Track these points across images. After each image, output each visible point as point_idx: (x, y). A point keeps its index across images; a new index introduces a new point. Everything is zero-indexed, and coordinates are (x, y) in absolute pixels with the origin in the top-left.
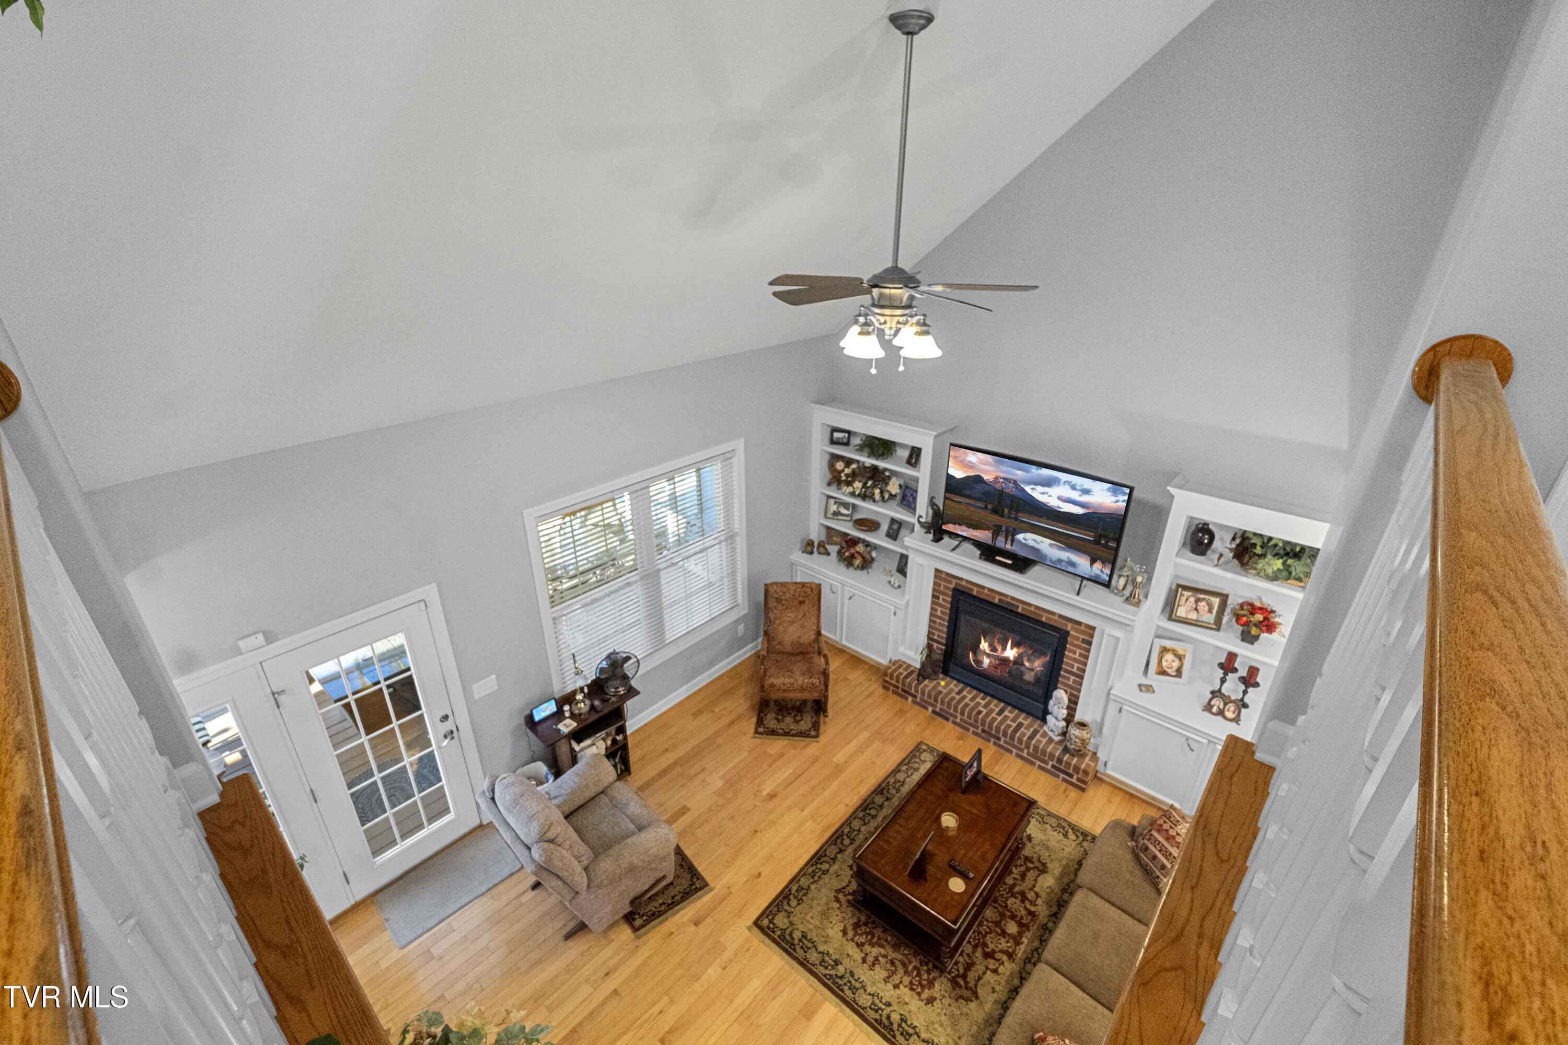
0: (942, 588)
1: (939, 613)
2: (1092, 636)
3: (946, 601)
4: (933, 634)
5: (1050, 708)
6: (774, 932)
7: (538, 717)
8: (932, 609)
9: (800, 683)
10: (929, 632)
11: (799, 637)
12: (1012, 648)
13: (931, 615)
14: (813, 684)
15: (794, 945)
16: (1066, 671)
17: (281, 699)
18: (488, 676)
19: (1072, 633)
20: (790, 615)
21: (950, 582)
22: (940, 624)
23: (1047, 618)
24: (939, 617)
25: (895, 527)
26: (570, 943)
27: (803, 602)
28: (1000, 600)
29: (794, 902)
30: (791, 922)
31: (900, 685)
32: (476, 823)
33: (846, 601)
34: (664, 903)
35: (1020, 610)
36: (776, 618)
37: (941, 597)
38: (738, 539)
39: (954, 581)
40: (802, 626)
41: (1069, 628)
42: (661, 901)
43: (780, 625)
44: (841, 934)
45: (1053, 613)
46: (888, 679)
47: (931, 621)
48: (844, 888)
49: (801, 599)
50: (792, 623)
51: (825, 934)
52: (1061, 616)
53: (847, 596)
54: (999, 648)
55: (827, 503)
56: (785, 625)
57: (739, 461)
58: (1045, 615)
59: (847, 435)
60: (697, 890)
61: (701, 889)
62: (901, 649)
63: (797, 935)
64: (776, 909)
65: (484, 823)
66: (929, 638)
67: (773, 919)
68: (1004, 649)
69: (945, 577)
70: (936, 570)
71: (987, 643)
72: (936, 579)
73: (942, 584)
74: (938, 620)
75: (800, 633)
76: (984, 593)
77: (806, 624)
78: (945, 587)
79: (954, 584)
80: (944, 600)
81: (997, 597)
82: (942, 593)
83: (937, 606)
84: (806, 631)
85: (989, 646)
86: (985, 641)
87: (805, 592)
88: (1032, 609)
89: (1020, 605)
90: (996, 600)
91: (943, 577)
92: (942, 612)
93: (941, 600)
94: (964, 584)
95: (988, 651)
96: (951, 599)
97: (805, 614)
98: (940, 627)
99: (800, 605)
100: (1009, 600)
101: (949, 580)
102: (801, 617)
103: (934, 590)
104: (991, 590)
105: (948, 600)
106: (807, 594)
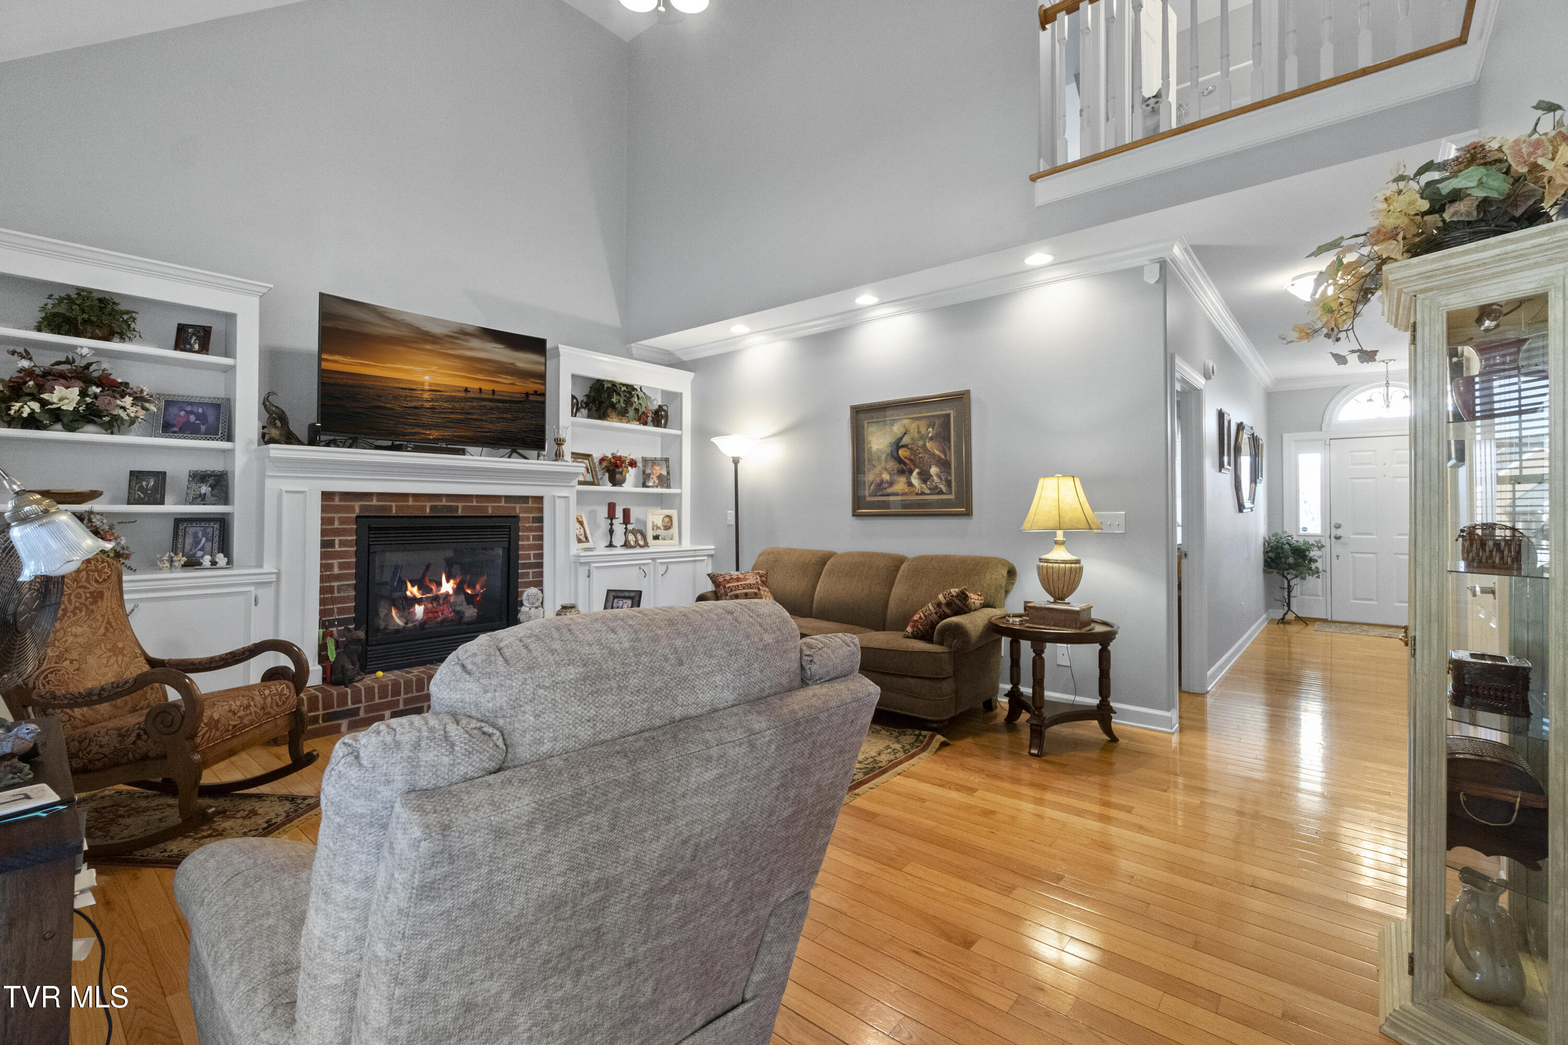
0: (337, 548)
1: (336, 571)
2: (541, 510)
3: (347, 544)
4: (331, 612)
8: (324, 567)
10: (323, 613)
12: (448, 581)
14: (280, 695)
16: (524, 566)
19: (520, 515)
21: (351, 509)
22: (340, 589)
23: (493, 507)
24: (338, 577)
28: (433, 508)
35: (459, 512)
37: (337, 540)
39: (357, 505)
41: (518, 511)
43: (61, 657)
45: (499, 498)
49: (93, 587)
54: (434, 588)
56: (74, 655)
58: (490, 505)
68: (439, 584)
69: (340, 501)
70: (324, 493)
71: (416, 588)
72: (324, 509)
73: (336, 516)
74: (335, 584)
75: (115, 666)
76: (408, 506)
77: (120, 645)
78: (343, 521)
79: (357, 510)
80: (342, 543)
81: (428, 505)
82: (338, 532)
83: (331, 559)
84: (127, 659)
85: (419, 589)
86: (413, 586)
87: (100, 572)
88: (475, 504)
89: (460, 505)
90: (428, 510)
91: (337, 502)
92: (342, 566)
93: (337, 546)
94: (375, 502)
95: (418, 595)
96: (355, 538)
97: (109, 623)
98: (342, 594)
99: (94, 602)
100: (444, 502)
101: (348, 506)
102: (102, 631)
103: (324, 532)
104: (417, 496)
105: (351, 541)
106: (104, 576)
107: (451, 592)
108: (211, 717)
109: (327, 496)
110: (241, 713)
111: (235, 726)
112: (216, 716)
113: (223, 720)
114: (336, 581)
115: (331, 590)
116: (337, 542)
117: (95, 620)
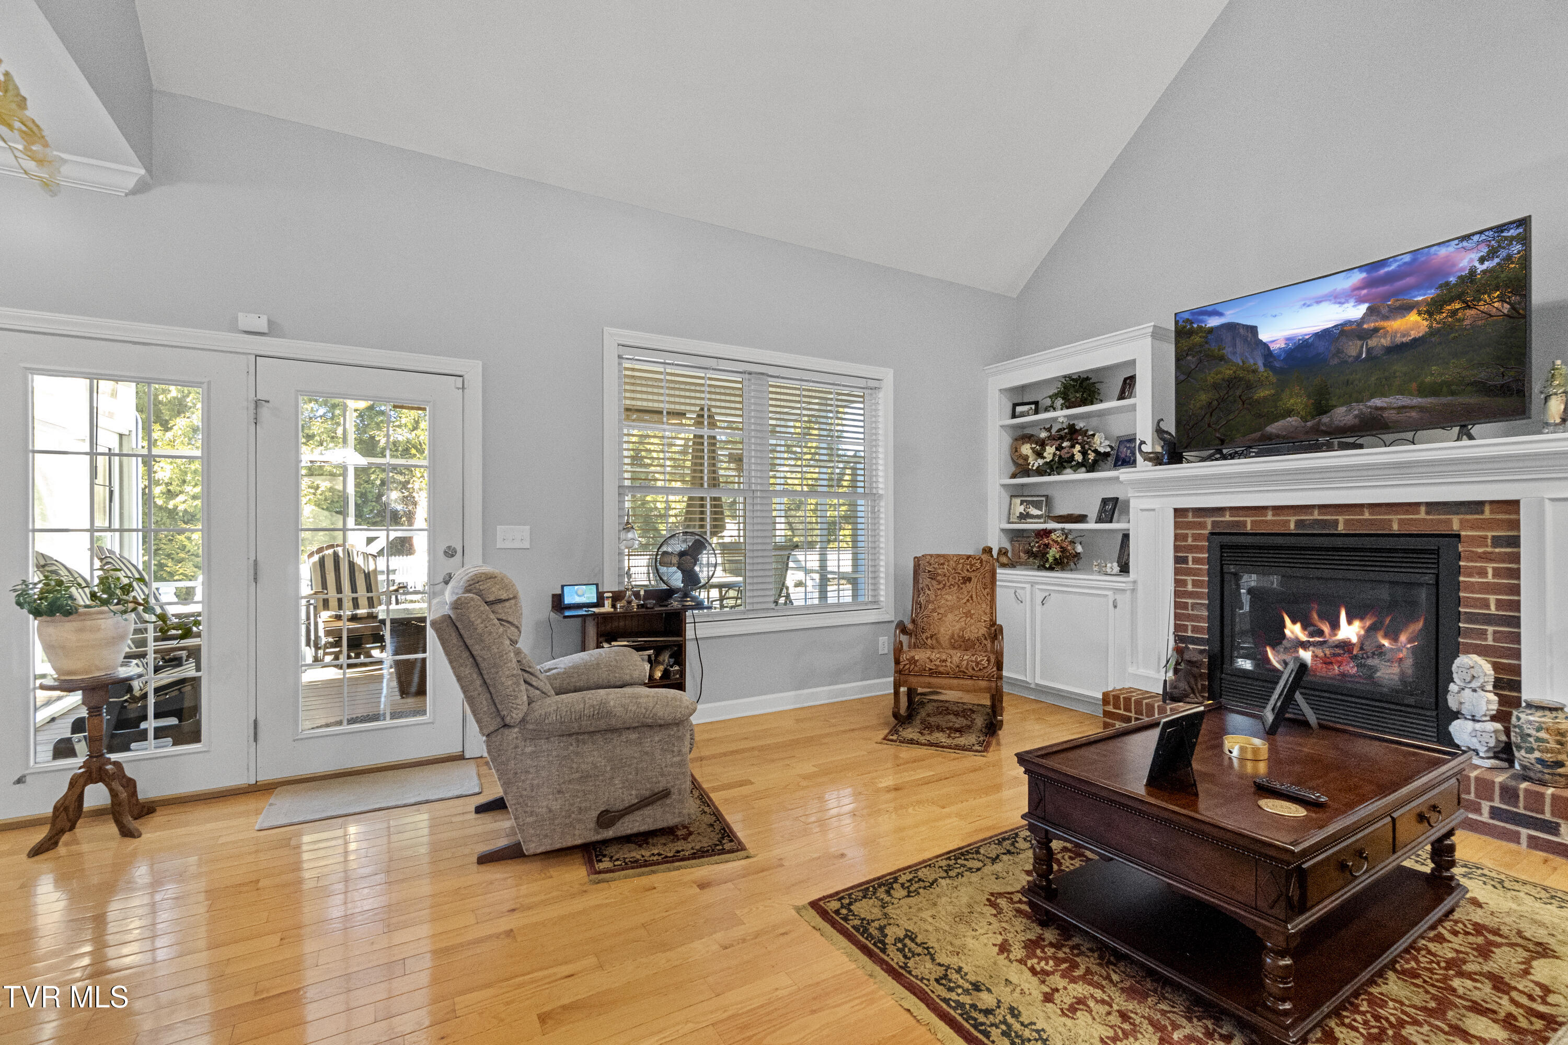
0: (1191, 565)
1: (1190, 588)
2: (1513, 522)
3: (1200, 562)
4: (1185, 628)
5: (1452, 703)
6: (846, 919)
7: (568, 600)
8: (1178, 582)
9: (956, 659)
10: (1177, 627)
11: (962, 630)
12: (1350, 622)
13: (1177, 594)
14: (978, 663)
15: (884, 944)
16: (1472, 618)
17: (265, 412)
18: (524, 525)
19: (1463, 533)
20: (949, 598)
21: (1202, 526)
22: (1194, 606)
23: (1403, 522)
24: (1191, 595)
25: (1109, 507)
26: (484, 868)
27: (970, 579)
28: (1299, 523)
29: (899, 892)
30: (885, 914)
31: (1133, 715)
32: (456, 749)
33: (1038, 607)
34: (659, 854)
35: (1341, 528)
36: (928, 602)
37: (1190, 556)
38: (882, 504)
39: (1209, 521)
40: (968, 614)
41: (1456, 526)
42: (656, 852)
43: (934, 610)
44: (996, 949)
45: (1413, 506)
46: (1110, 708)
47: (1177, 605)
48: (1012, 893)
49: (965, 574)
50: (951, 609)
51: (957, 942)
52: (1432, 507)
53: (1039, 596)
54: (1326, 628)
55: (1010, 504)
56: (942, 611)
57: (885, 399)
58: (1397, 516)
59: (1033, 407)
60: (723, 852)
61: (731, 851)
62: (1131, 670)
63: (893, 932)
64: (861, 894)
65: (467, 756)
66: (1179, 639)
67: (850, 904)
68: (1335, 626)
69: (1193, 517)
70: (1176, 510)
71: (1298, 625)
72: (1177, 525)
73: (1190, 532)
74: (1190, 601)
75: (963, 624)
76: (1266, 522)
77: (972, 612)
78: (1196, 538)
79: (1209, 527)
80: (1196, 561)
81: (1293, 520)
82: (1191, 549)
83: (1186, 575)
84: (972, 621)
85: (1304, 628)
86: (1294, 622)
87: (972, 565)
88: (1367, 516)
89: (1341, 519)
90: (1292, 526)
91: (1190, 518)
92: (1195, 583)
93: (1190, 563)
94: (1227, 518)
95: (1303, 637)
96: (1206, 555)
97: (971, 597)
98: (1195, 612)
99: (964, 583)
100: (1316, 516)
101: (1200, 523)
102: (965, 601)
103: (1177, 548)
104: (1277, 509)
105: (1204, 558)
106: (974, 568)
107: (1354, 640)
108: (913, 657)
109: (1179, 512)
110: (938, 663)
111: (930, 669)
112: (917, 658)
113: (920, 662)
114: (1190, 598)
115: (1185, 606)
116: (1190, 559)
117: (962, 593)
